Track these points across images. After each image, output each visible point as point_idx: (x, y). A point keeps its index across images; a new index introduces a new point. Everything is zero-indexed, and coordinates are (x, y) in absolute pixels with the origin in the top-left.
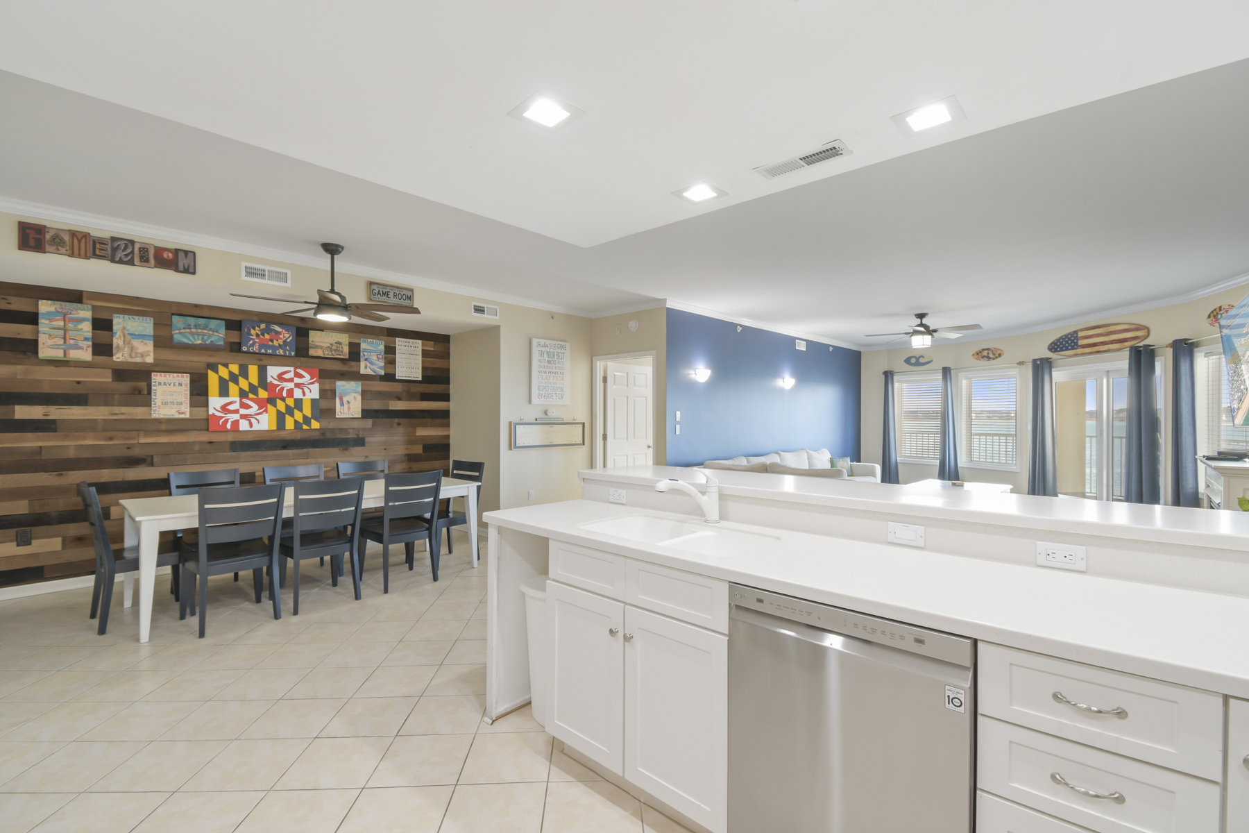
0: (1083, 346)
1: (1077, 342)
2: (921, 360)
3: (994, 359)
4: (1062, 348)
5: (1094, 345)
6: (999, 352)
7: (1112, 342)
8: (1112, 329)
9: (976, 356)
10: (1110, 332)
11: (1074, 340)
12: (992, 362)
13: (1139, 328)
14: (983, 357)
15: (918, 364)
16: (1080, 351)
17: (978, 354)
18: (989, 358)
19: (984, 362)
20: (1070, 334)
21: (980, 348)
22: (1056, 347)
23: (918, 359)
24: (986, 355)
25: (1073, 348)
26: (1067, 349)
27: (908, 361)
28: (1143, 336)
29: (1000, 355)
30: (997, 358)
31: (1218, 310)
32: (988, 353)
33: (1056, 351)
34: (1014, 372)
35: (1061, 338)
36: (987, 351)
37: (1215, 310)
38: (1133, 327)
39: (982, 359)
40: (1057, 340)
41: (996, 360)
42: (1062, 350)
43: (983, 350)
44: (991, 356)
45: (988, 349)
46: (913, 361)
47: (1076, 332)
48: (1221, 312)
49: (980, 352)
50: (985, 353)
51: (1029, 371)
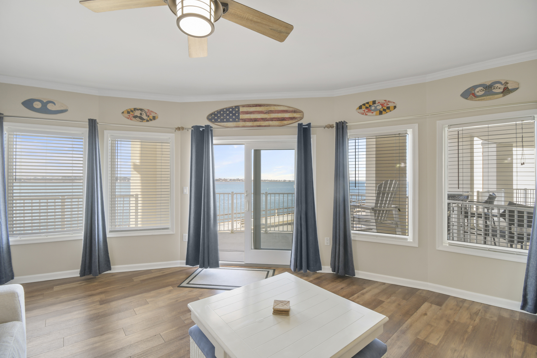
0: (244, 120)
1: (239, 116)
2: (50, 107)
3: (147, 121)
4: (223, 119)
5: (255, 120)
6: (153, 115)
7: (272, 119)
8: (272, 108)
9: (127, 115)
10: (271, 111)
11: (235, 113)
12: (145, 123)
13: (295, 111)
14: (135, 117)
15: (44, 110)
16: (241, 124)
17: (128, 112)
18: (142, 119)
19: (136, 123)
20: (232, 108)
21: (132, 107)
22: (215, 117)
23: (45, 104)
24: (139, 115)
25: (234, 121)
26: (228, 121)
27: (28, 104)
28: (299, 117)
29: (154, 118)
30: (151, 120)
31: (371, 104)
32: (141, 114)
33: (216, 121)
34: (171, 136)
35: (222, 110)
36: (140, 112)
37: (368, 103)
38: (291, 109)
39: (134, 119)
40: (217, 111)
41: (150, 122)
42: (222, 121)
43: (135, 109)
44: (144, 117)
45: (141, 110)
46: (37, 105)
47: (237, 107)
48: (375, 105)
49: (132, 111)
50: (137, 113)
51: (188, 137)
